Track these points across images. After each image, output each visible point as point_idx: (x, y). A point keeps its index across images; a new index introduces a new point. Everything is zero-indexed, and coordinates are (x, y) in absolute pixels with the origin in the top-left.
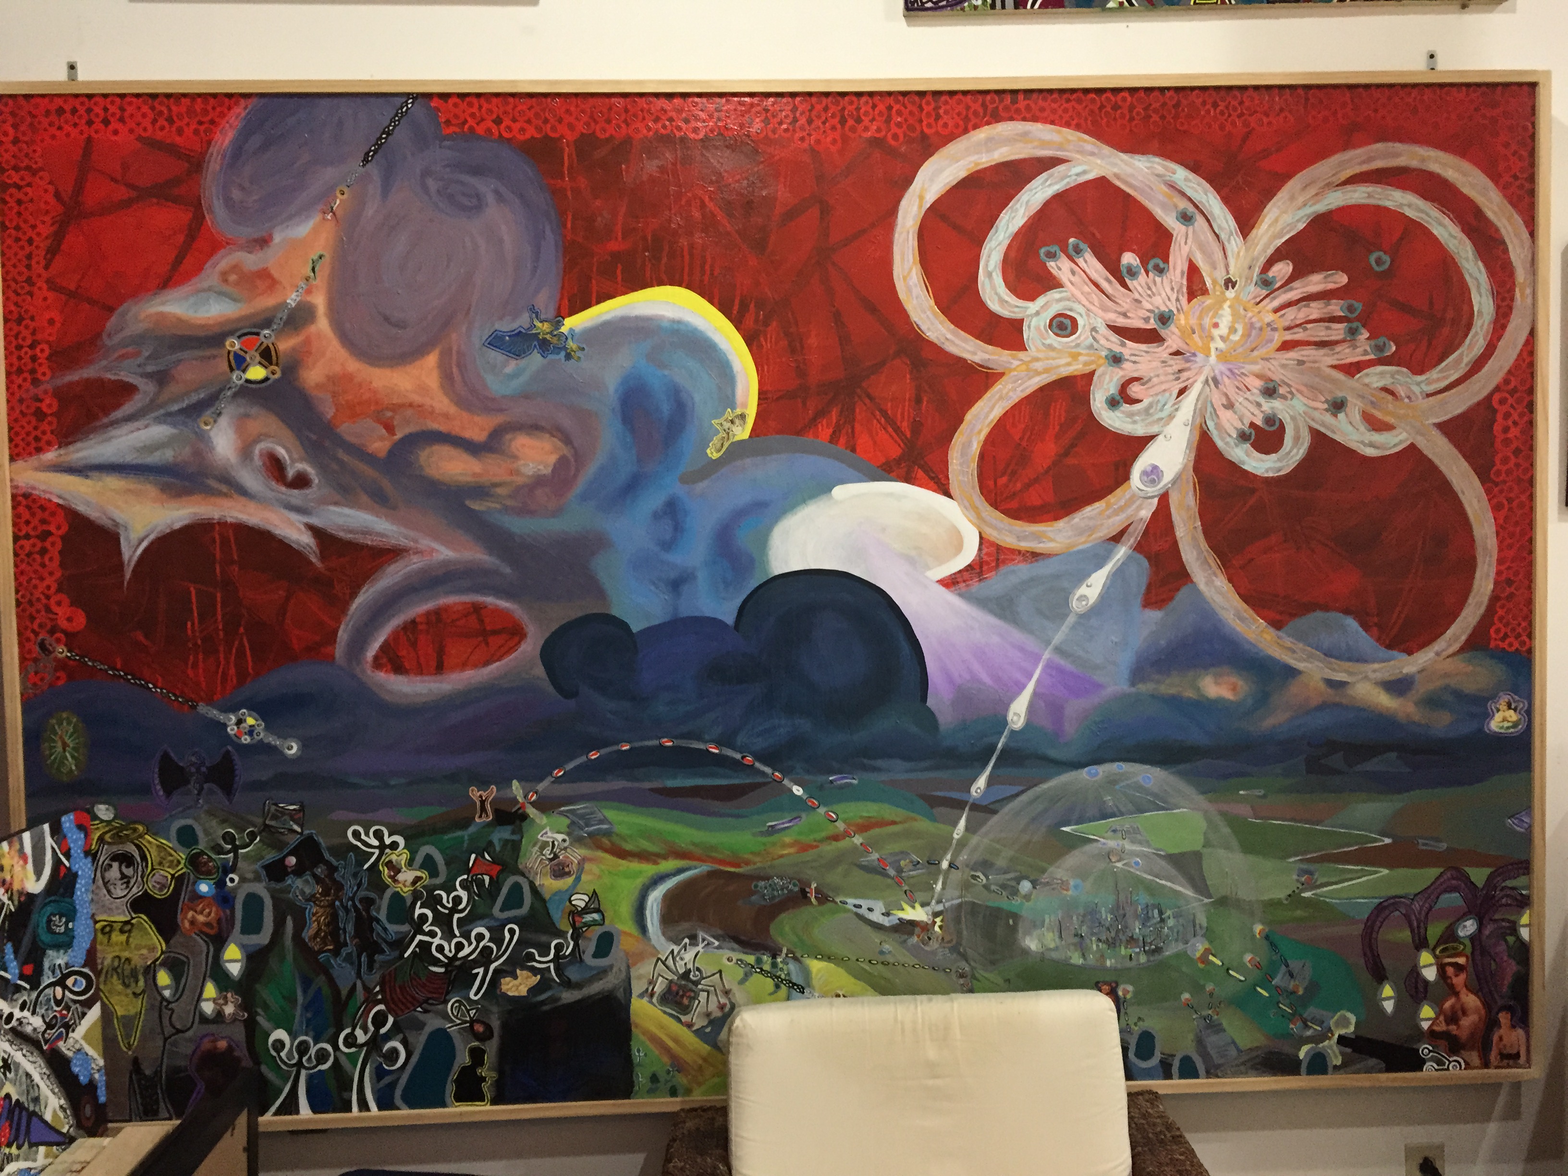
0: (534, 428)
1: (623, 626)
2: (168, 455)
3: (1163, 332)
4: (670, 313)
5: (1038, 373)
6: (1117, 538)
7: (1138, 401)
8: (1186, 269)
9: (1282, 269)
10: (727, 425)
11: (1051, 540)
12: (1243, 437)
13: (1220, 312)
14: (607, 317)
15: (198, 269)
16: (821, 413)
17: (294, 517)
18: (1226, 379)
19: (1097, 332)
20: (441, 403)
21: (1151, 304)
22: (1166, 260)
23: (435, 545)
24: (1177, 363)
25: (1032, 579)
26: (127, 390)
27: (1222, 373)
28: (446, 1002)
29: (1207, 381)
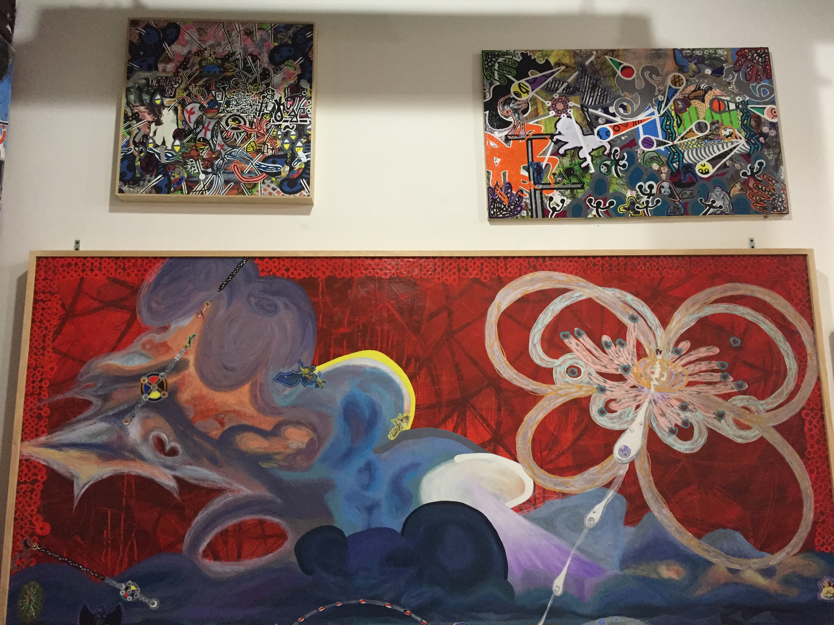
0: (297, 423)
1: (341, 533)
2: (104, 438)
3: (626, 376)
4: (370, 364)
5: (561, 396)
6: (608, 485)
7: (615, 412)
8: (635, 344)
9: (685, 345)
10: (399, 422)
11: (573, 486)
12: (672, 431)
13: (655, 366)
14: (338, 366)
16: (448, 416)
17: (168, 471)
18: (660, 401)
19: (591, 375)
20: (250, 410)
21: (619, 361)
22: (625, 340)
23: (241, 487)
24: (634, 392)
25: (563, 508)
26: (88, 404)
27: (658, 397)
29: (650, 401)
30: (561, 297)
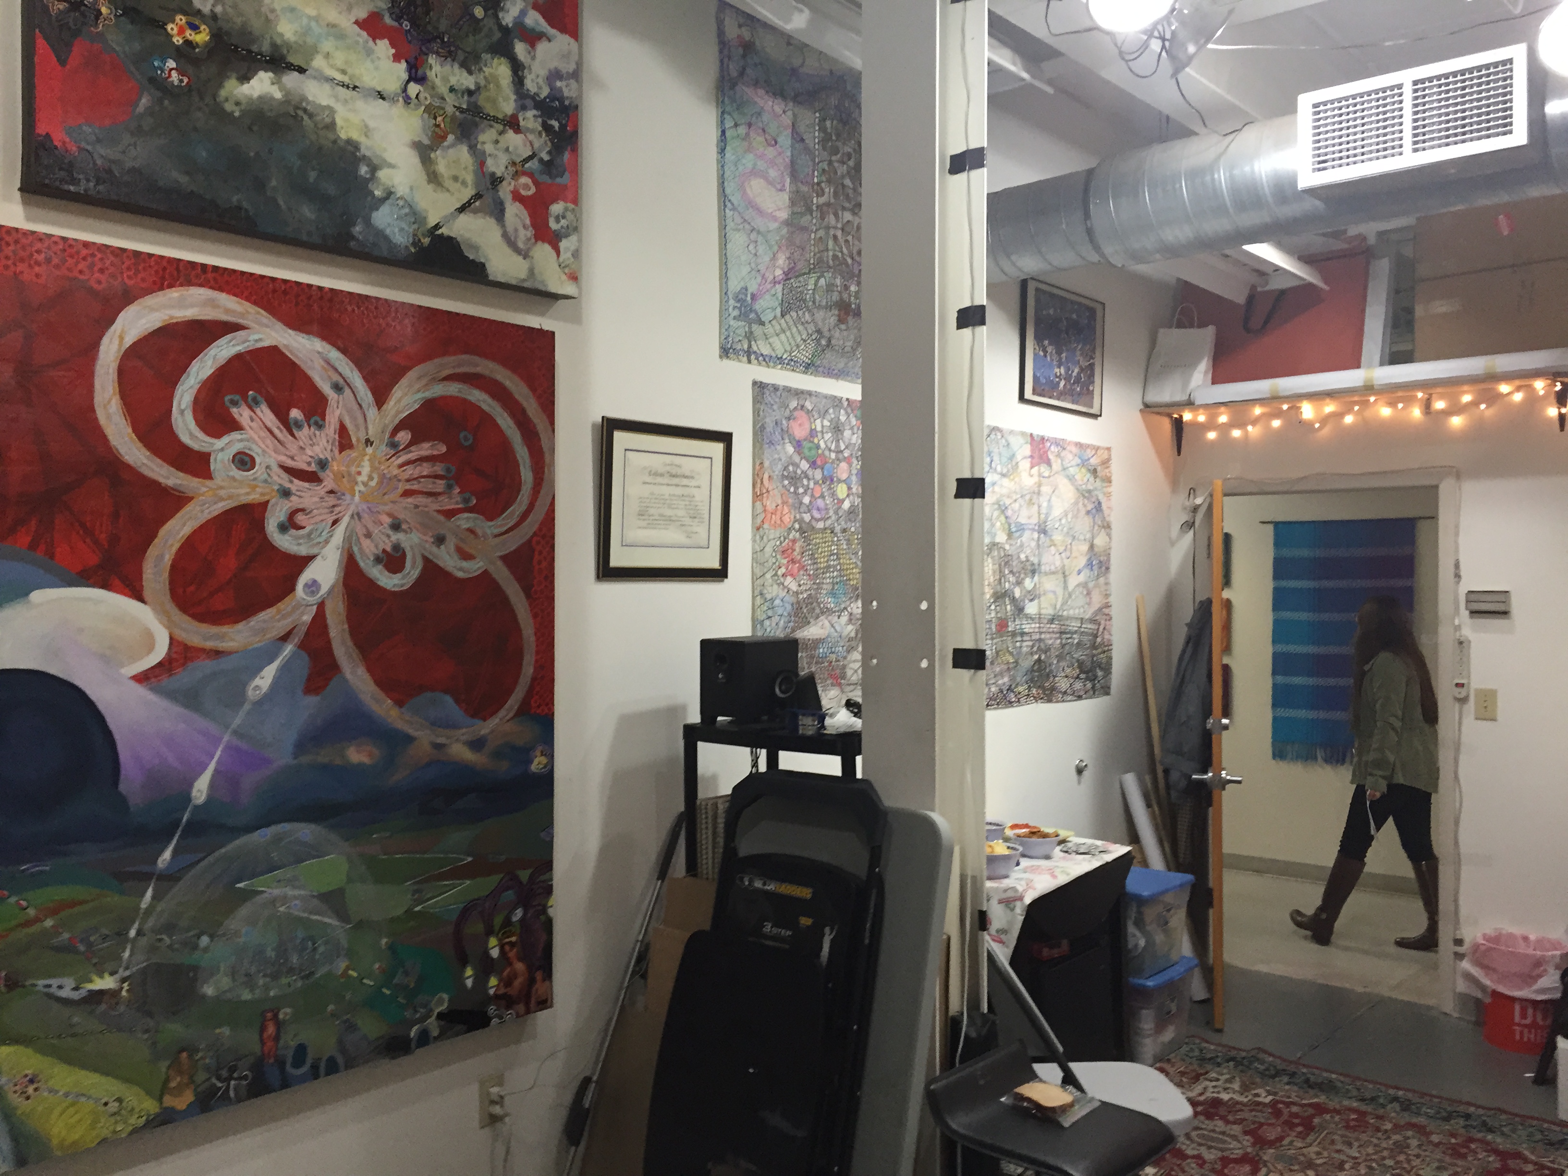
3: (321, 474)
5: (222, 499)
6: (285, 638)
7: (304, 528)
8: (338, 427)
9: (404, 437)
11: (232, 640)
12: (378, 560)
13: (362, 464)
18: (366, 515)
19: (271, 469)
21: (313, 451)
22: (324, 419)
24: (331, 500)
27: (363, 510)
29: (353, 515)
30: (229, 337)
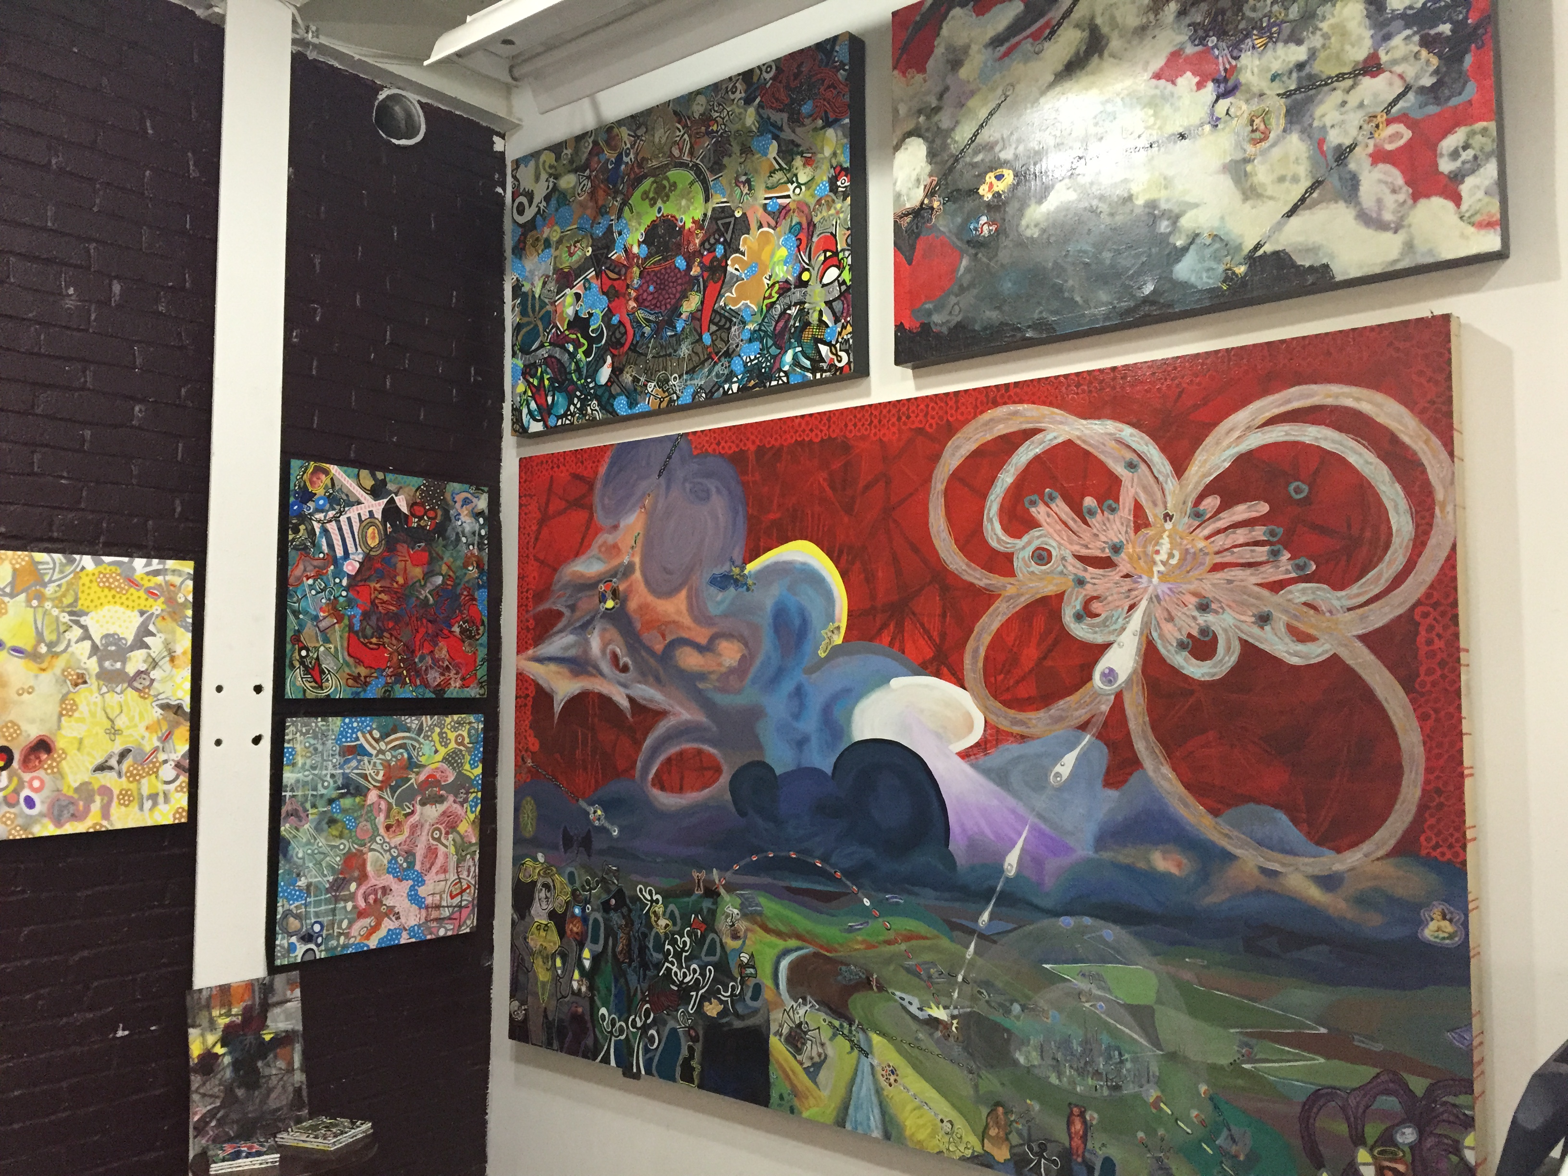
0: (728, 636)
1: (771, 770)
2: (572, 653)
3: (1115, 559)
4: (799, 558)
5: (1024, 594)
6: (1083, 727)
7: (1098, 615)
8: (1133, 507)
9: (1211, 503)
10: (830, 634)
11: (1035, 725)
12: (1182, 645)
13: (1161, 541)
14: (767, 563)
15: (590, 546)
16: (884, 626)
17: (622, 690)
18: (1166, 597)
19: (1066, 561)
20: (686, 620)
21: (1106, 537)
22: (1117, 502)
23: (683, 711)
24: (1127, 584)
25: (1020, 757)
26: (559, 615)
27: (1163, 592)
28: (677, 1011)
29: (1151, 599)
30: (1028, 442)
